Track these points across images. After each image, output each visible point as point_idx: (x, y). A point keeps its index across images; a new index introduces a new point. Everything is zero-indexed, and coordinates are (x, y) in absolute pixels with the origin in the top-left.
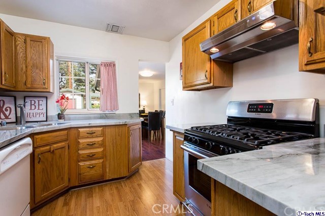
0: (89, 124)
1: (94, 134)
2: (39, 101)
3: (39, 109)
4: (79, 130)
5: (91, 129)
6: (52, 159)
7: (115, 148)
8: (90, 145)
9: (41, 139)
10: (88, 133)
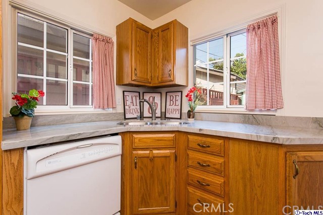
0: (200, 130)
1: (208, 149)
2: (176, 96)
3: (175, 105)
4: (189, 136)
5: (204, 139)
6: (153, 168)
7: (248, 190)
8: (203, 166)
9: (140, 140)
10: (199, 145)
